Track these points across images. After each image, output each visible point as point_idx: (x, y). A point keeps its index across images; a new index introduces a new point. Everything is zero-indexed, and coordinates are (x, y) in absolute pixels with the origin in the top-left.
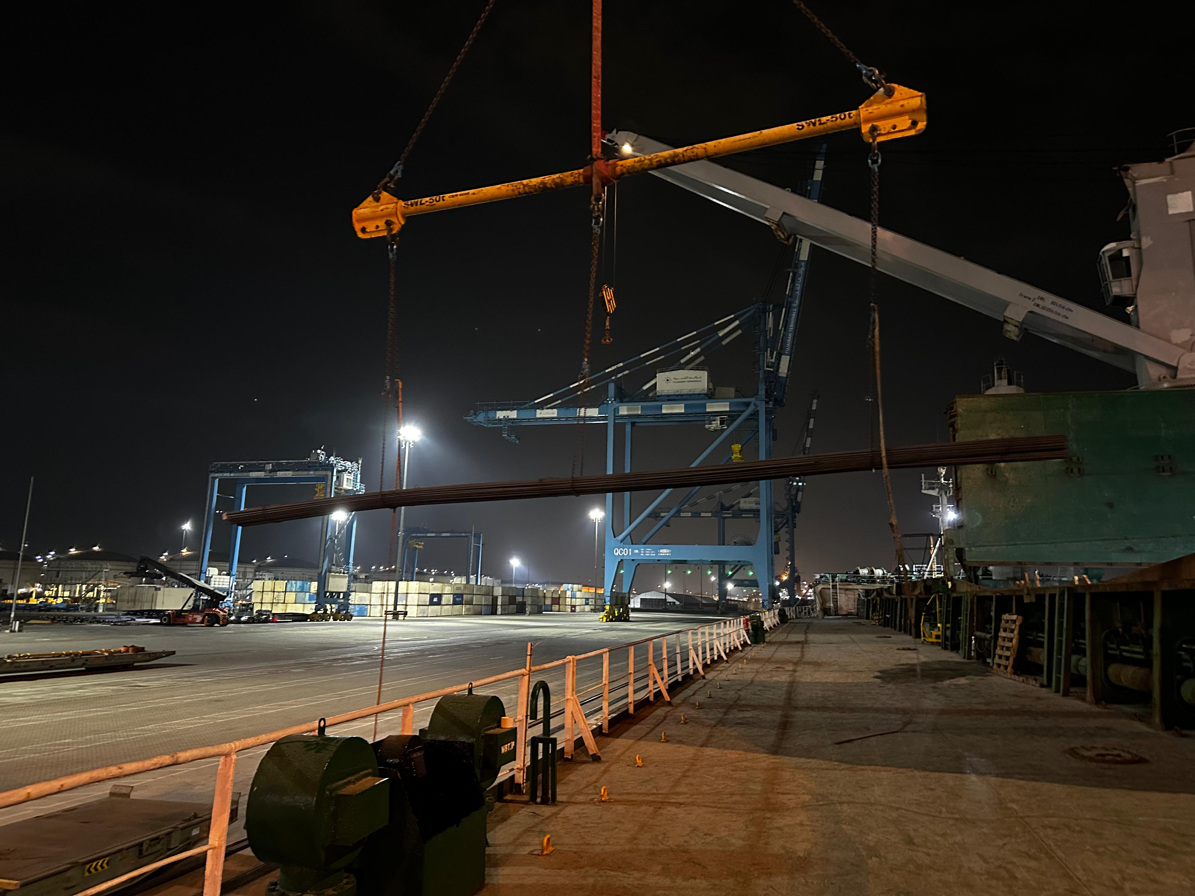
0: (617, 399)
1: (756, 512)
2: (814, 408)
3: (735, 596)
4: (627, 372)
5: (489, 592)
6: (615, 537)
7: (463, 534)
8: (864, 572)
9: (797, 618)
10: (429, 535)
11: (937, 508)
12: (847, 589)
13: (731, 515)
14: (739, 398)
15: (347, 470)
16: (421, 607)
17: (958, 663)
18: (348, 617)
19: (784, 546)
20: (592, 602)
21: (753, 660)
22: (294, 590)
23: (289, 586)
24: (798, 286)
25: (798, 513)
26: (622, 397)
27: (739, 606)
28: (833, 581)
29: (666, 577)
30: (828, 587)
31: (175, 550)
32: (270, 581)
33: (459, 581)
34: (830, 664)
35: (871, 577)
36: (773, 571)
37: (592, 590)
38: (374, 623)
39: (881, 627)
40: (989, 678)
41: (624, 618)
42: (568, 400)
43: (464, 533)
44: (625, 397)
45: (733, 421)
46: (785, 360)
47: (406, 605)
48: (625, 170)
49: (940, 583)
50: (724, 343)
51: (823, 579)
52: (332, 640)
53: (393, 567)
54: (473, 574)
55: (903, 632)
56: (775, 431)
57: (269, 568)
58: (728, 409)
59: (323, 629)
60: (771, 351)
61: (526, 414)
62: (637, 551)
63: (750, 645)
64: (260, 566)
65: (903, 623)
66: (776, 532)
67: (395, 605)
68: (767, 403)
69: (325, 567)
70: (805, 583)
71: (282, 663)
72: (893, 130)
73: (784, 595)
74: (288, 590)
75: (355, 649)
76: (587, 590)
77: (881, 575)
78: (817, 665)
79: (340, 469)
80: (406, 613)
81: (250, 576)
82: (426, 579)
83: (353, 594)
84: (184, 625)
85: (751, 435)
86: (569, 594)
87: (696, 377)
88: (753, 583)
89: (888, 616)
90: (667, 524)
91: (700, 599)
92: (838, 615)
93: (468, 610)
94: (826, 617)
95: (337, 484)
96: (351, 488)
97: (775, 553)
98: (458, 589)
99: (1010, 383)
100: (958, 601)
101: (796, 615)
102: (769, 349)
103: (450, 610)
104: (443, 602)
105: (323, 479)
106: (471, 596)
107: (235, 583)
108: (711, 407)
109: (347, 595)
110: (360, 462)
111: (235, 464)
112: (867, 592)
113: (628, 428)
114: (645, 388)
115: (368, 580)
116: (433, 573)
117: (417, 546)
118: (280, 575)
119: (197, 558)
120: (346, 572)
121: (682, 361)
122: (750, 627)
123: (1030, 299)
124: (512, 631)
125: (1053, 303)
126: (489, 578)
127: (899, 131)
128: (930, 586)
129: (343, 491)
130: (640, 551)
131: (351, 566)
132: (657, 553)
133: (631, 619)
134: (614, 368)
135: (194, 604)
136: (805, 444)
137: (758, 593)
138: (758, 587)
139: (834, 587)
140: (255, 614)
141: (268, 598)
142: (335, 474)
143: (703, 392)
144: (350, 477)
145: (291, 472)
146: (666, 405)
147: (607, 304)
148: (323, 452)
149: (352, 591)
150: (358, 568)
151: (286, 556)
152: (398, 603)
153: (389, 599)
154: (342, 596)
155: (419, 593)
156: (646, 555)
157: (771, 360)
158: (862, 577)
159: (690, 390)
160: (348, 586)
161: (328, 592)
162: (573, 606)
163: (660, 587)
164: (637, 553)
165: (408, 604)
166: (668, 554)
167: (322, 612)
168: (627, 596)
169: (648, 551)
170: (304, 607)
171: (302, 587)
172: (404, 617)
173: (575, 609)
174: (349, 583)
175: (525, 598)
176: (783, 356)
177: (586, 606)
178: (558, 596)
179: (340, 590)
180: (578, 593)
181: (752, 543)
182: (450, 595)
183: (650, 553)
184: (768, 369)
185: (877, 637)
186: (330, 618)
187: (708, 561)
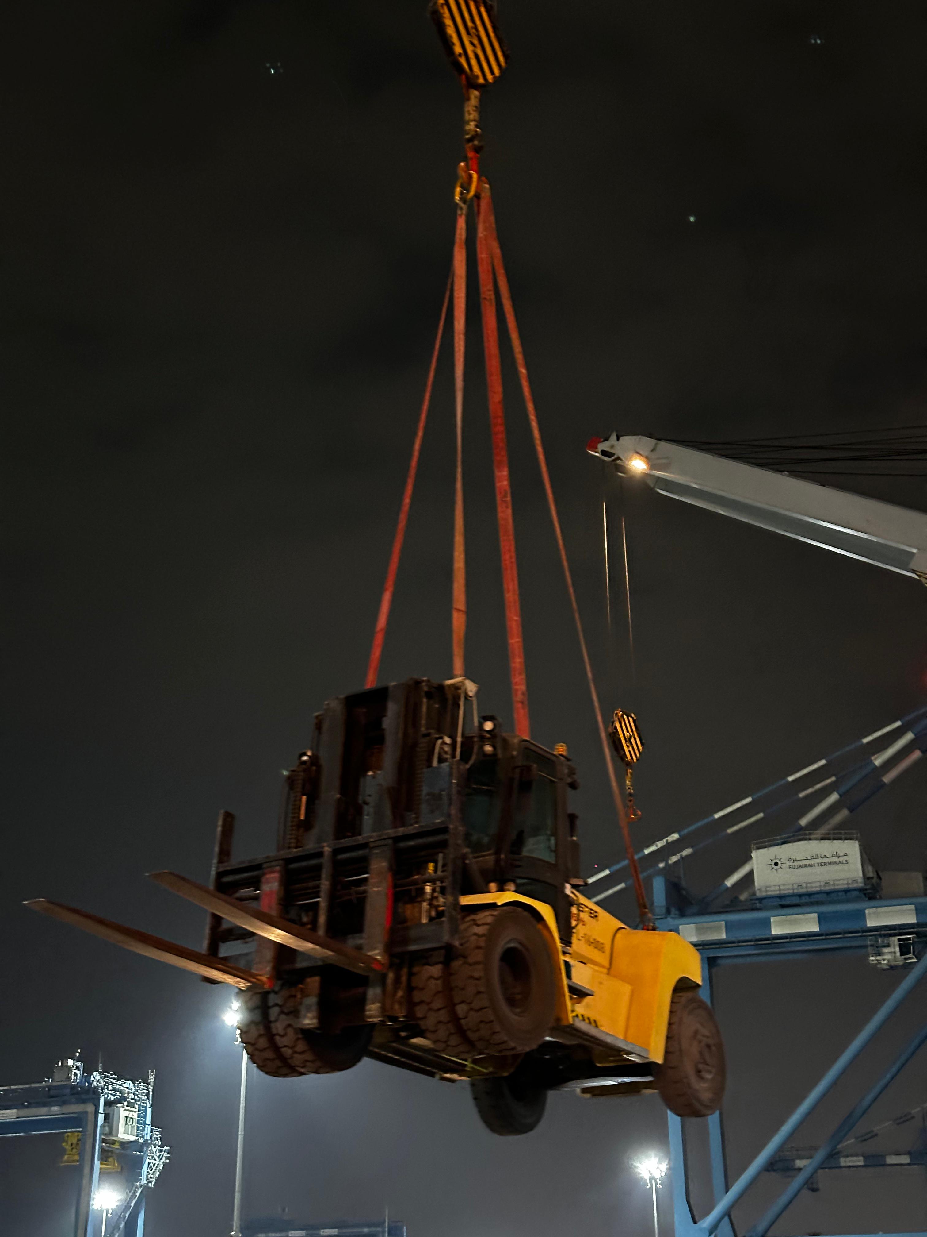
0: (673, 910)
4: (687, 852)
6: (695, 1223)
7: (365, 1230)
10: (293, 1234)
15: (125, 1099)
26: (684, 904)
43: (369, 1226)
44: (691, 904)
50: (887, 779)
58: (914, 920)
79: (112, 1098)
87: (836, 855)
90: (811, 1186)
95: (106, 1130)
96: (133, 1138)
105: (77, 1121)
108: (874, 916)
110: (152, 1080)
114: (730, 882)
121: (803, 822)
129: (117, 1146)
134: (660, 844)
142: (101, 1110)
143: (855, 885)
144: (131, 1115)
145: (14, 1111)
146: (777, 918)
147: (625, 746)
148: (79, 1064)
159: (827, 883)
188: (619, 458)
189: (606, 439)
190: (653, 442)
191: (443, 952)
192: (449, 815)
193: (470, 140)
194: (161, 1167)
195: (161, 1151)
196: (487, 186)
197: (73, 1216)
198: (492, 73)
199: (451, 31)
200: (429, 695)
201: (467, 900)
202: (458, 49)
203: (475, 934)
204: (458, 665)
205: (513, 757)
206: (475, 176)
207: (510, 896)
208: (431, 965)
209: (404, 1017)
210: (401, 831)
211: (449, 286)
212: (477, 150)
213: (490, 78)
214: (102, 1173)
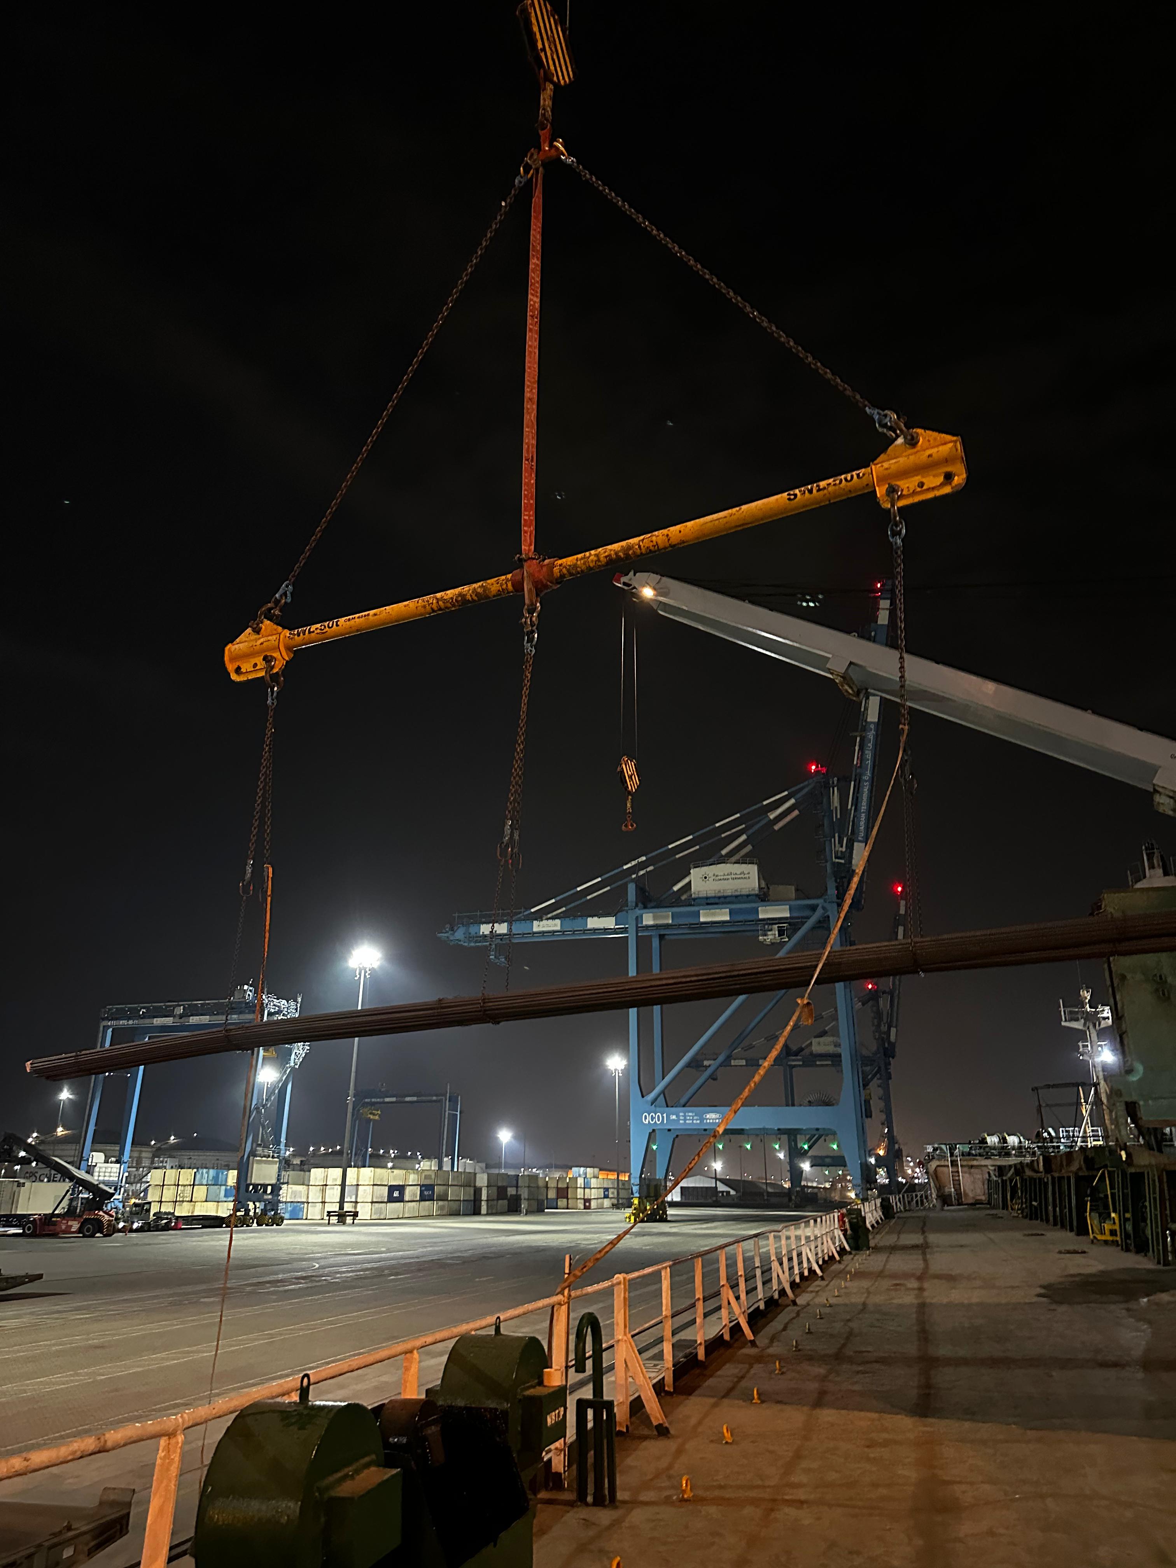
0: (639, 904)
1: (835, 1059)
2: (902, 911)
3: (812, 1181)
4: (651, 868)
5: (469, 1181)
6: (643, 1097)
7: (434, 1098)
8: (993, 1140)
9: (906, 1210)
10: (387, 1100)
11: (1084, 1046)
12: (972, 1167)
13: (801, 1063)
14: (801, 900)
15: (281, 1011)
16: (377, 1205)
17: (1149, 1271)
18: (278, 1220)
19: (876, 1105)
20: (613, 1193)
21: (859, 1275)
22: (205, 1182)
23: (198, 1176)
24: (869, 754)
25: (893, 1058)
26: (646, 901)
27: (819, 1195)
28: (952, 1155)
29: (715, 1153)
30: (946, 1163)
31: (47, 1129)
32: (174, 1170)
33: (426, 1165)
34: (969, 1278)
35: (1003, 1148)
36: (865, 1142)
37: (613, 1176)
38: (313, 1228)
39: (1027, 1221)
41: (658, 1217)
42: (574, 907)
43: (436, 1096)
44: (650, 901)
45: (796, 930)
46: (859, 849)
47: (356, 1202)
48: (564, 571)
49: (1107, 1153)
50: (776, 827)
51: (938, 1152)
52: (256, 1254)
53: (338, 1147)
54: (447, 1156)
55: (1059, 1226)
57: (170, 1152)
58: (788, 915)
59: (243, 1239)
60: (839, 837)
61: (518, 928)
62: (674, 1117)
63: (850, 1253)
64: (159, 1149)
65: (1058, 1213)
66: (865, 1086)
67: (342, 1203)
68: (839, 905)
69: (248, 1149)
70: (909, 1159)
71: (189, 1289)
72: (919, 489)
73: (882, 1177)
74: (196, 1183)
75: (289, 1266)
76: (605, 1177)
77: (1016, 1144)
78: (951, 1278)
79: (273, 1011)
80: (355, 1215)
81: (146, 1163)
82: (383, 1164)
83: (284, 1187)
84: (54, 1235)
86: (580, 1181)
87: (743, 873)
88: (838, 1161)
89: (1034, 1203)
90: (713, 1077)
91: (764, 1187)
92: (963, 1205)
93: (441, 1208)
94: (946, 1208)
97: (867, 1117)
98: (426, 1177)
99: (1166, 873)
100: (1138, 1179)
101: (905, 1208)
102: (837, 835)
103: (416, 1209)
104: (407, 1198)
106: (444, 1187)
107: (126, 1174)
108: (766, 912)
109: (276, 1189)
110: (299, 1000)
111: (136, 1008)
112: (1001, 1170)
113: (656, 943)
114: (676, 888)
115: (305, 1167)
116: (393, 1155)
117: (372, 1117)
118: (186, 1161)
119: (76, 1139)
120: (276, 1155)
121: (724, 852)
122: (847, 1226)
124: (503, 1239)
126: (468, 1161)
127: (928, 490)
128: (1093, 1158)
130: (678, 1116)
131: (282, 1147)
132: (702, 1119)
133: (669, 1218)
134: (633, 863)
135: (70, 1205)
137: (844, 1176)
138: (845, 1166)
139: (954, 1163)
140: (152, 1217)
141: (169, 1194)
143: (753, 892)
145: (208, 1017)
146: (705, 911)
147: (628, 781)
148: (251, 988)
149: (283, 1183)
150: (292, 1149)
151: (195, 1135)
152: (346, 1200)
153: (333, 1194)
154: (269, 1191)
155: (374, 1185)
156: (687, 1122)
157: (840, 849)
158: (991, 1148)
159: (736, 890)
160: (279, 1175)
161: (251, 1184)
162: (587, 1201)
163: (706, 1169)
164: (674, 1120)
165: (358, 1201)
166: (717, 1121)
167: (243, 1213)
168: (663, 1184)
169: (690, 1116)
170: (218, 1206)
171: (216, 1178)
172: (354, 1219)
173: (590, 1204)
174: (279, 1172)
175: (519, 1189)
176: (855, 844)
177: (605, 1200)
178: (566, 1186)
179: (267, 1182)
180: (593, 1181)
181: (834, 1102)
182: (416, 1187)
183: (693, 1120)
184: (837, 860)
185: (1025, 1235)
186: (253, 1222)
187: (774, 1129)
188: (634, 588)
189: (626, 575)
190: (659, 577)
194: (303, 1055)
195: (304, 1045)
197: (244, 1087)
214: (265, 1058)
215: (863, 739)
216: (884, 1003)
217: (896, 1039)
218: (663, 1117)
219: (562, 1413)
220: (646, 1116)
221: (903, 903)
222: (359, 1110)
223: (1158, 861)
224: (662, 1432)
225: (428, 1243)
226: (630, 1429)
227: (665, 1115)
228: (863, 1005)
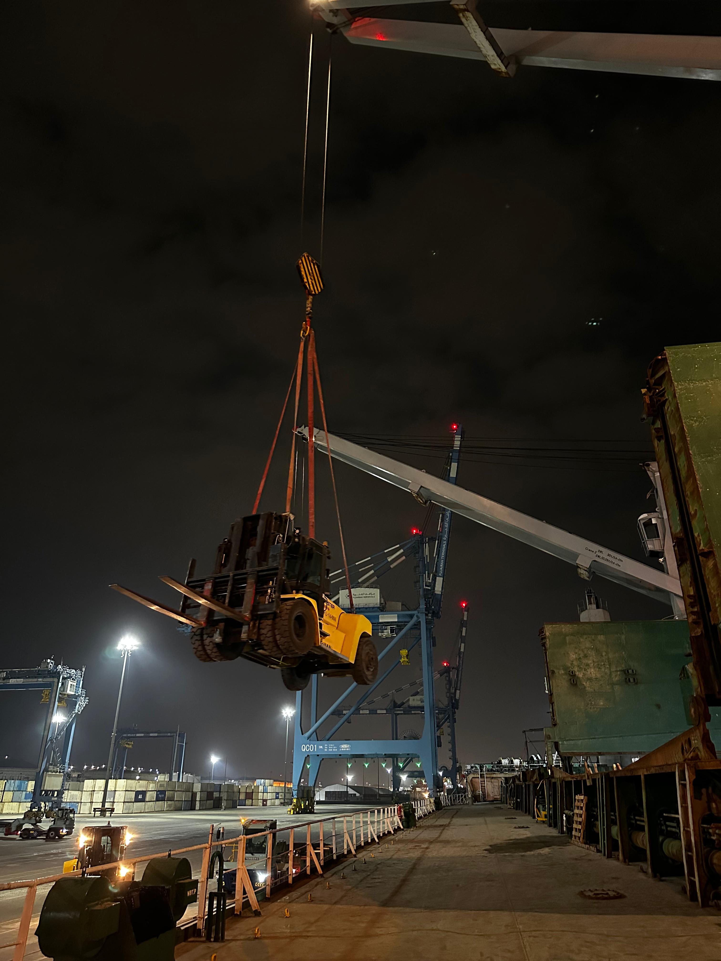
1: (421, 709)
2: (465, 619)
3: (407, 787)
5: (189, 788)
6: (302, 734)
7: (169, 734)
8: (505, 762)
9: (452, 805)
10: (138, 735)
12: (493, 778)
13: (402, 712)
14: (405, 611)
15: (71, 677)
16: (127, 804)
17: (554, 836)
19: (446, 739)
20: (281, 796)
22: (12, 789)
23: (7, 785)
24: (447, 525)
25: (457, 709)
28: (481, 771)
29: (348, 770)
30: (478, 776)
33: (162, 778)
35: (511, 766)
36: (436, 762)
37: (282, 785)
38: (83, 819)
39: (512, 810)
40: (568, 847)
41: (309, 810)
43: (170, 733)
45: (401, 630)
46: (439, 581)
50: (392, 566)
51: (473, 769)
53: (104, 766)
54: (175, 772)
56: (434, 638)
58: (396, 620)
60: (428, 573)
62: (321, 747)
63: (403, 830)
66: (439, 726)
67: (104, 802)
68: (426, 615)
69: (43, 767)
74: (6, 790)
76: (277, 785)
77: (518, 764)
78: (447, 842)
79: (66, 676)
80: (112, 810)
82: (132, 777)
83: (66, 792)
85: (415, 642)
86: (261, 788)
87: (370, 594)
88: (420, 774)
89: (518, 800)
90: (348, 721)
91: (377, 791)
92: (486, 801)
93: (169, 806)
94: (475, 803)
95: (62, 689)
96: (73, 693)
97: (438, 746)
98: (161, 786)
99: (598, 607)
101: (451, 803)
102: (427, 572)
103: (153, 807)
104: (147, 799)
105: (50, 685)
106: (173, 792)
108: (382, 618)
109: (60, 793)
110: (84, 670)
112: (507, 780)
115: (81, 779)
116: (140, 771)
117: (127, 746)
120: (62, 771)
121: (360, 581)
123: (593, 552)
125: (609, 555)
126: (190, 775)
129: (66, 696)
130: (324, 746)
131: (66, 765)
132: (338, 748)
133: (315, 812)
136: (460, 649)
137: (423, 783)
138: (425, 777)
139: (482, 776)
142: (61, 681)
143: (376, 606)
144: (73, 683)
145: (23, 679)
148: (52, 661)
149: (65, 790)
150: (72, 767)
151: (7, 757)
152: (107, 801)
153: (98, 797)
154: (55, 795)
155: (126, 791)
156: (329, 750)
157: (429, 581)
158: (504, 767)
159: (366, 604)
160: (63, 784)
161: (43, 790)
162: (265, 801)
163: (342, 779)
164: (321, 749)
165: (115, 801)
166: (348, 749)
167: (37, 810)
168: (313, 789)
169: (331, 746)
170: (19, 805)
171: (20, 787)
172: (111, 814)
173: (266, 803)
174: (63, 782)
175: (221, 793)
176: (437, 578)
177: (276, 800)
178: (252, 791)
179: (55, 789)
180: (269, 788)
181: (419, 737)
182: (154, 792)
183: (333, 749)
184: (427, 588)
185: (506, 819)
186: (43, 816)
187: (382, 754)
189: (300, 427)
191: (273, 615)
192: (279, 563)
193: (308, 314)
194: (84, 706)
195: (85, 699)
196: (313, 332)
197: (43, 725)
198: (318, 290)
199: (303, 273)
200: (276, 519)
201: (282, 596)
202: (305, 280)
203: (286, 609)
204: (288, 508)
205: (306, 545)
206: (309, 328)
207: (300, 596)
208: (268, 620)
209: (256, 639)
210: (261, 568)
211: (296, 367)
212: (310, 318)
213: (317, 292)
214: (58, 706)
215: (443, 515)
216: (453, 675)
217: (459, 698)
218: (314, 747)
219: (195, 891)
220: (304, 746)
221: (466, 613)
222: (119, 741)
223: (594, 600)
224: (257, 914)
225: (159, 828)
226: (242, 913)
227: (316, 746)
228: (441, 676)
